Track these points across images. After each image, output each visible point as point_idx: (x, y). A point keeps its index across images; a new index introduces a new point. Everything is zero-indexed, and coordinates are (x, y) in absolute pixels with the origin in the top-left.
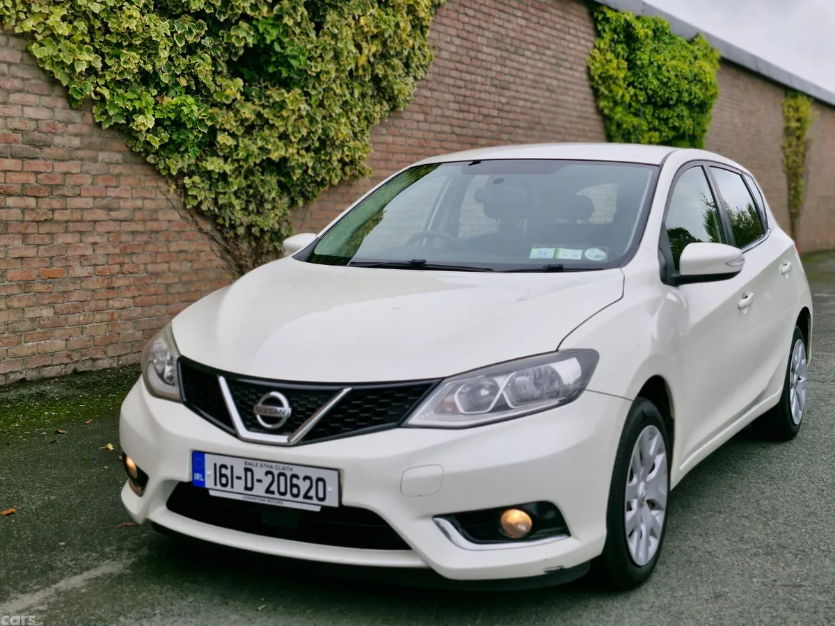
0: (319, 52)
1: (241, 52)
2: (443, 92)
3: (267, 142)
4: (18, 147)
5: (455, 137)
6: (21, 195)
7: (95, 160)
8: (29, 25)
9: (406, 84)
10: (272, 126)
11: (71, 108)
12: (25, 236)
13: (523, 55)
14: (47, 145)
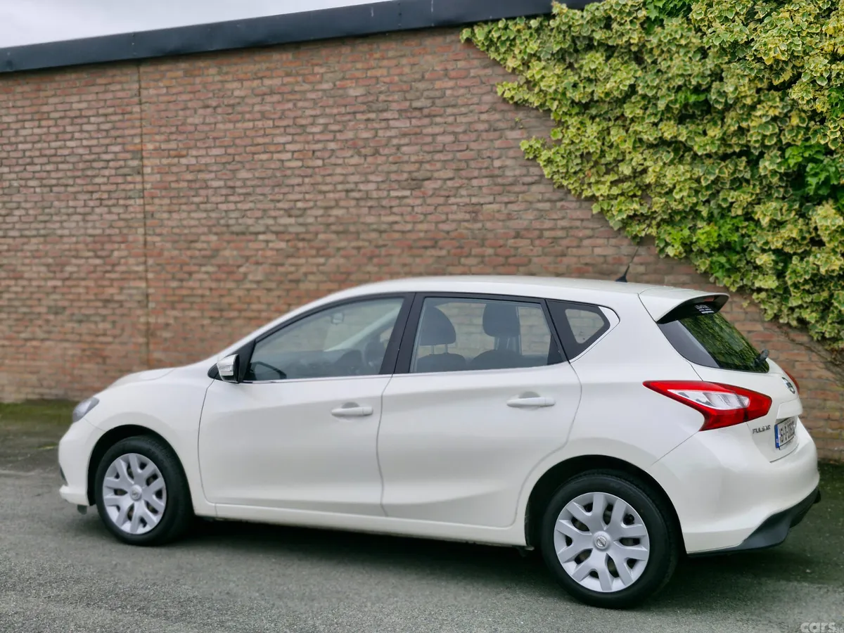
11: (635, 244)
14: (613, 273)
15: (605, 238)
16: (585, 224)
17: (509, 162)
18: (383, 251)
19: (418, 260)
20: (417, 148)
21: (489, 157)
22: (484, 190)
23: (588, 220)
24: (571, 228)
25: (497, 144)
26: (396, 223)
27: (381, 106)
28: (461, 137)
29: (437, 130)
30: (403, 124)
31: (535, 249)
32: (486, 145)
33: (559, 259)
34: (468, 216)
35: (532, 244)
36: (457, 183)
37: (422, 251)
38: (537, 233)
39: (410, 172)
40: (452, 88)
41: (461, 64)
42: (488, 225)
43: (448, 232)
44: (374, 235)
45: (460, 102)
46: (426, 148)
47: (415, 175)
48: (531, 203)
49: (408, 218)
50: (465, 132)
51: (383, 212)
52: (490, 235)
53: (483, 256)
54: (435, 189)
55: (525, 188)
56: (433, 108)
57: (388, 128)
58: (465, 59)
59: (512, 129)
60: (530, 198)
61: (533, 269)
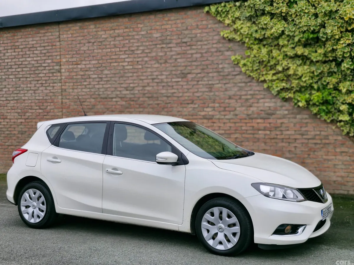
4: (263, 115)
6: (264, 130)
7: (295, 118)
11: (284, 101)
14: (273, 114)
15: (270, 99)
16: (261, 92)
17: (226, 66)
18: (169, 105)
19: (185, 109)
20: (184, 60)
21: (217, 64)
22: (215, 78)
23: (262, 91)
24: (254, 94)
25: (221, 57)
26: (175, 93)
27: (168, 41)
28: (204, 55)
29: (194, 51)
30: (178, 49)
31: (238, 104)
32: (215, 58)
33: (249, 108)
34: (207, 90)
35: (236, 101)
36: (202, 75)
37: (187, 105)
38: (239, 97)
39: (181, 71)
40: (200, 33)
41: (204, 22)
42: (217, 93)
43: (198, 97)
44: (165, 98)
45: (204, 39)
46: (189, 60)
47: (183, 72)
48: (236, 83)
49: (180, 91)
50: (206, 53)
51: (169, 88)
52: (217, 98)
53: (214, 107)
54: (192, 78)
55: (233, 77)
56: (192, 42)
57: (171, 51)
58: (206, 20)
59: (227, 51)
60: (235, 82)
61: (237, 112)
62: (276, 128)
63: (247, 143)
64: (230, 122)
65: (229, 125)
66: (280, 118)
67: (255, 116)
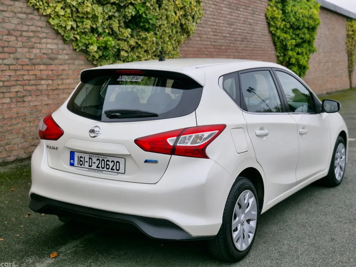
0: (160, 16)
1: (130, 18)
2: (207, 28)
3: (140, 54)
4: (46, 60)
5: (212, 47)
6: (47, 79)
7: (74, 64)
8: (49, 11)
9: (193, 26)
10: (142, 48)
11: (65, 43)
12: (48, 95)
13: (239, 11)
14: (56, 59)
15: (52, 39)
16: (43, 29)
23: (44, 27)
24: (36, 31)
31: (19, 43)
33: (31, 50)
35: (17, 39)
38: (19, 33)
48: (15, 13)
55: (12, 3)
60: (15, 11)
61: (18, 55)
62: (58, 76)
63: (30, 98)
64: (9, 69)
65: (8, 73)
66: (61, 65)
67: (38, 61)
